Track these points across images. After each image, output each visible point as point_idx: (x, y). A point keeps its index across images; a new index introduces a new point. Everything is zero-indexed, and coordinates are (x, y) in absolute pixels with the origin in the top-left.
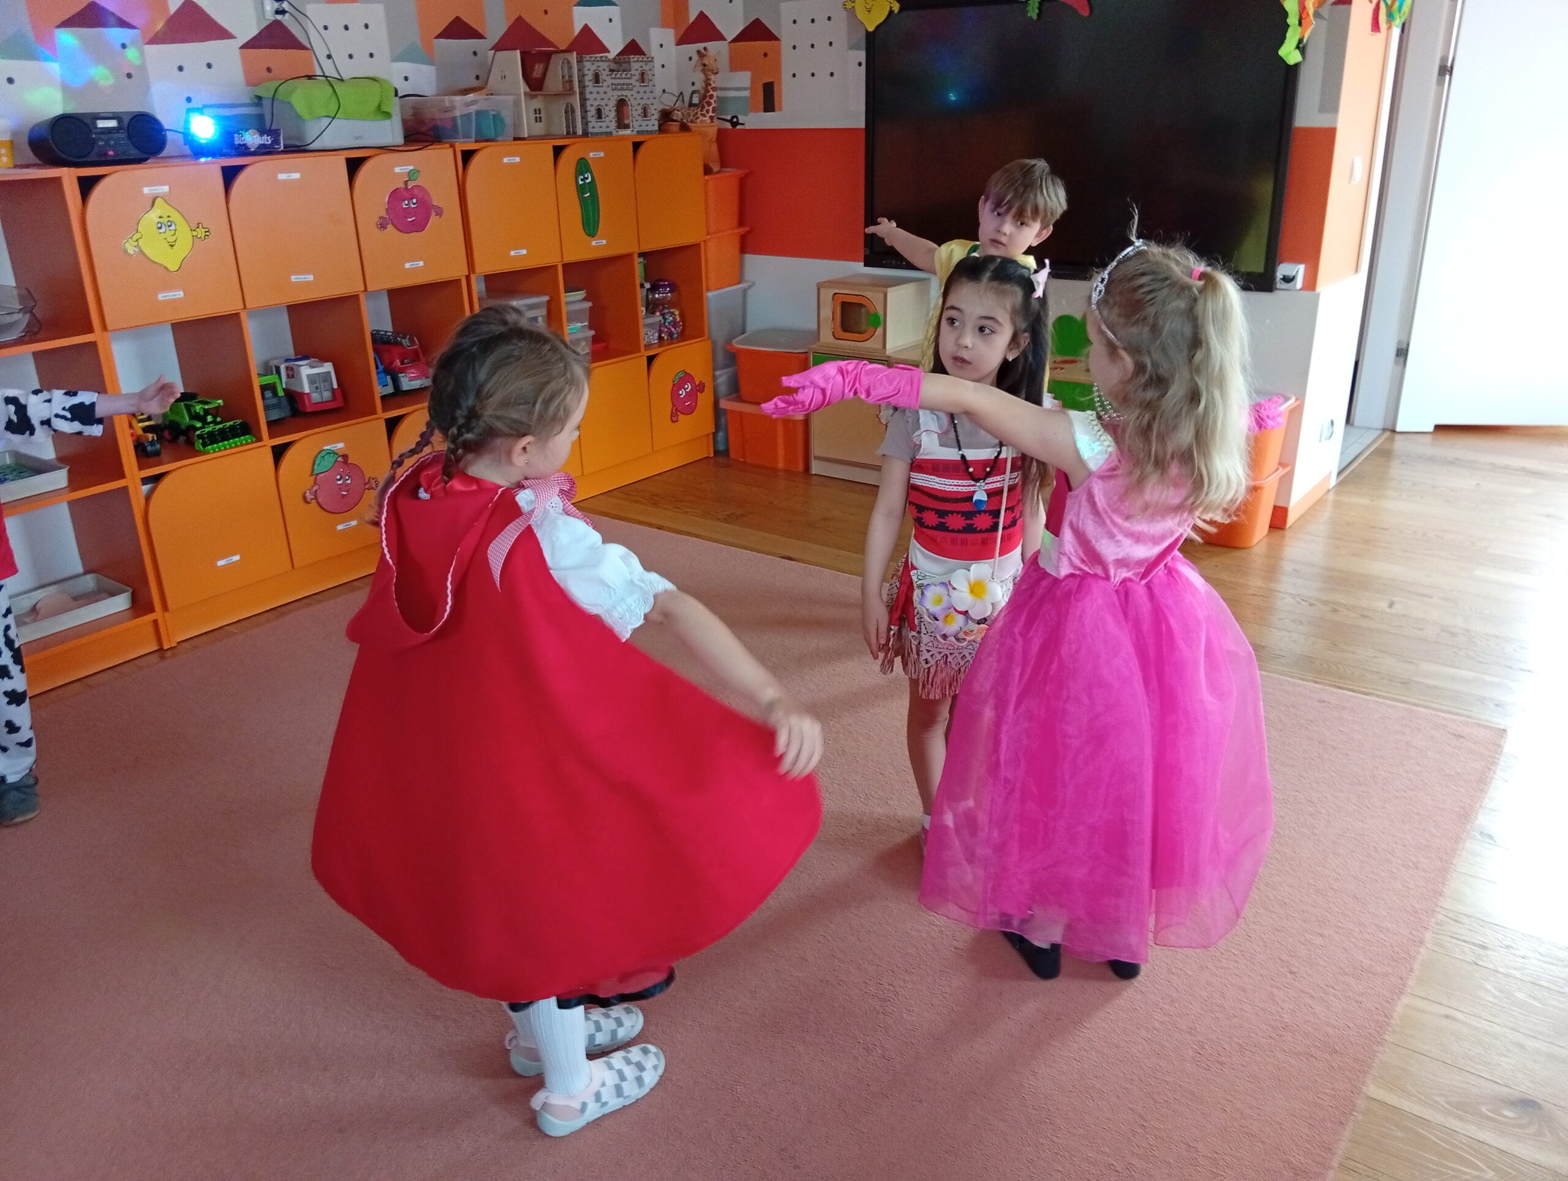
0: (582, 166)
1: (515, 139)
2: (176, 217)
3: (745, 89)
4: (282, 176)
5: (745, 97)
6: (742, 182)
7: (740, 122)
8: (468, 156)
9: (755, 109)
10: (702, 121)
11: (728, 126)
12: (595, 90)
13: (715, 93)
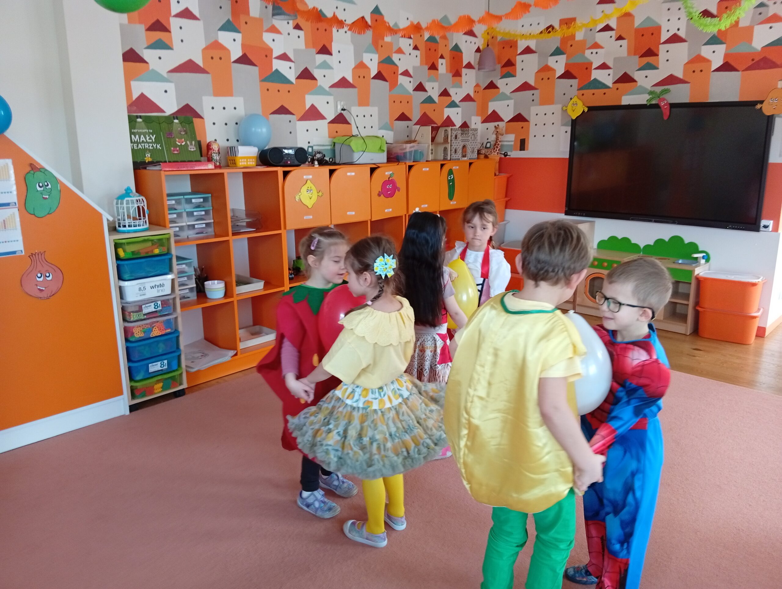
0: (451, 172)
1: (427, 161)
2: (313, 188)
3: (512, 141)
4: (349, 174)
5: (512, 145)
6: (508, 179)
7: (508, 154)
8: (410, 167)
9: (516, 150)
10: (493, 154)
11: (503, 156)
12: (455, 142)
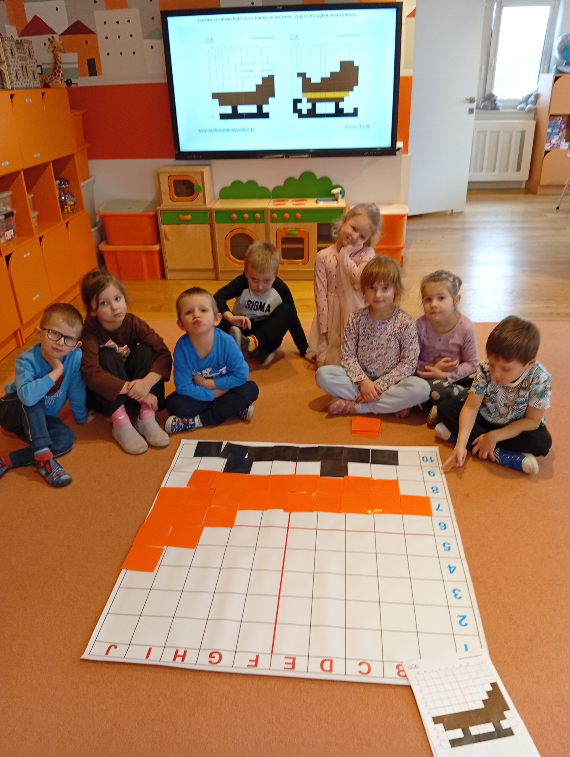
3: (74, 63)
5: (75, 68)
6: (83, 117)
7: (73, 82)
9: (83, 75)
10: (56, 82)
12: (13, 60)
13: (62, 66)
